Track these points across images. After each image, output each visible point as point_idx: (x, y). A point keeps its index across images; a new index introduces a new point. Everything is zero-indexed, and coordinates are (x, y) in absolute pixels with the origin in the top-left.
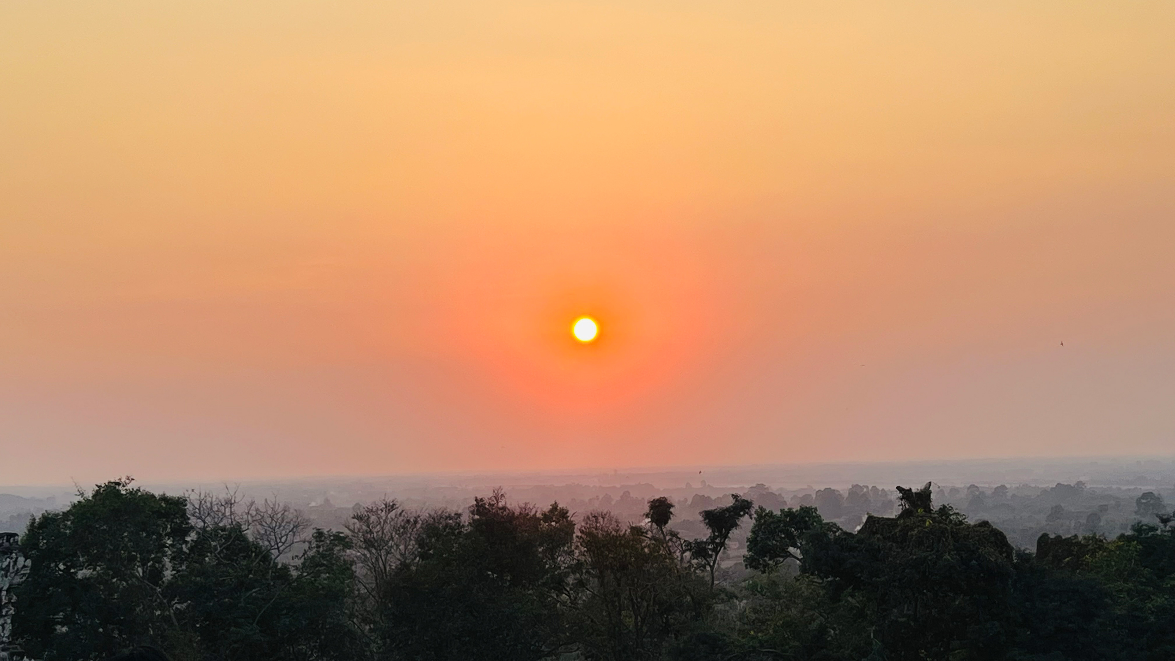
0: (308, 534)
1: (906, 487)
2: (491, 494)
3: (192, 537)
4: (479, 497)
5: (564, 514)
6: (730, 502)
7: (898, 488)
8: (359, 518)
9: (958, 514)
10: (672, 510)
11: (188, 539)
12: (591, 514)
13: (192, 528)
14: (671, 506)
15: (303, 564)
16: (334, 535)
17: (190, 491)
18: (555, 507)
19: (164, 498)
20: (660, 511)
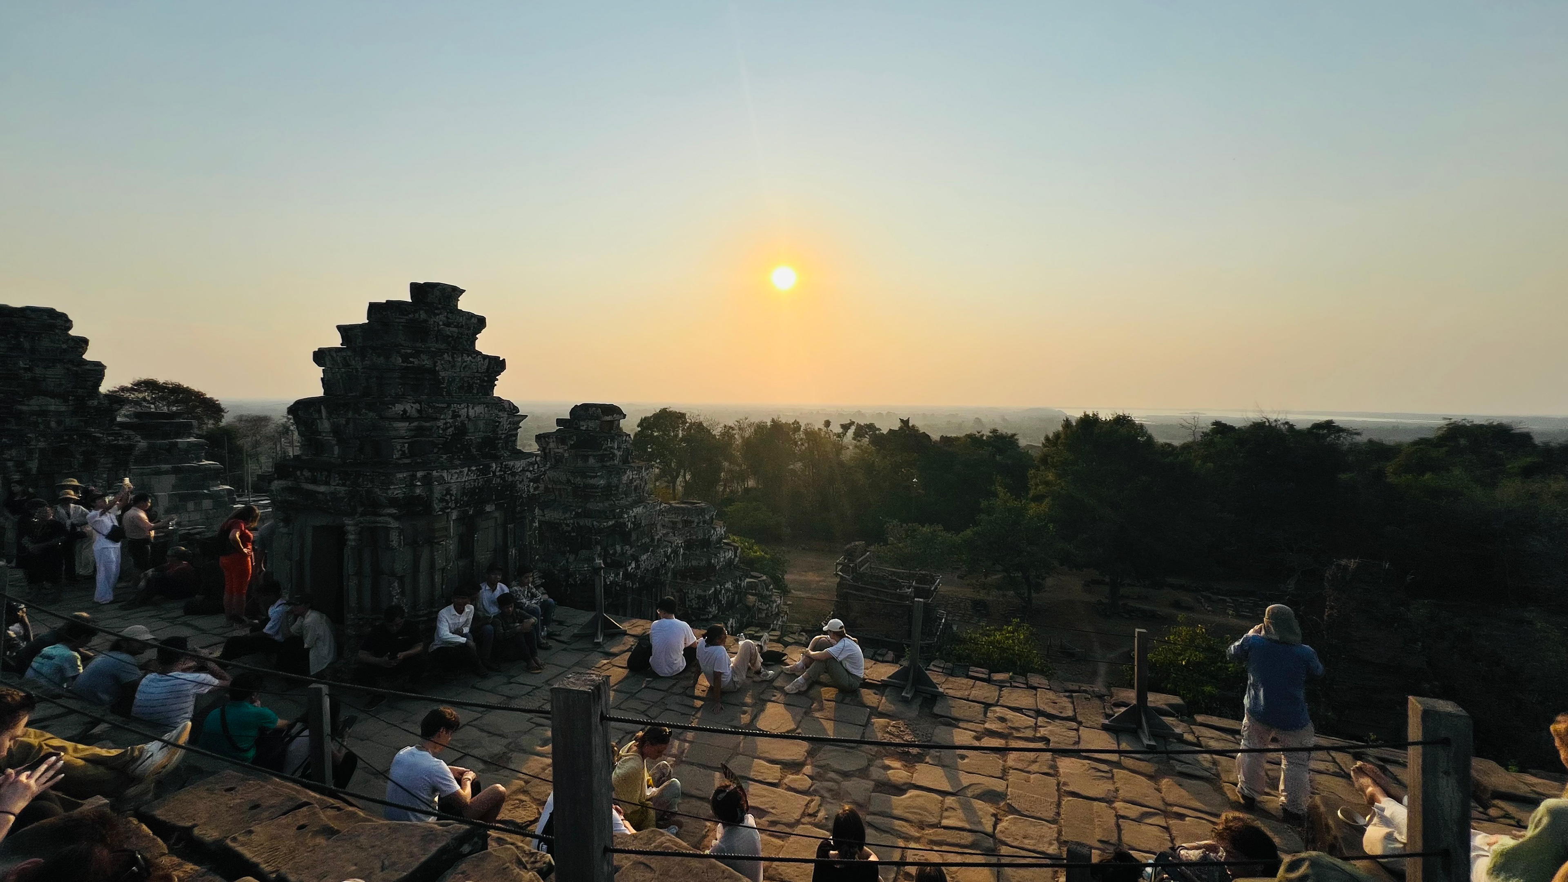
5: (798, 423)
9: (917, 428)
11: (686, 425)
13: (687, 422)
15: (720, 434)
16: (730, 426)
19: (680, 413)
20: (827, 424)
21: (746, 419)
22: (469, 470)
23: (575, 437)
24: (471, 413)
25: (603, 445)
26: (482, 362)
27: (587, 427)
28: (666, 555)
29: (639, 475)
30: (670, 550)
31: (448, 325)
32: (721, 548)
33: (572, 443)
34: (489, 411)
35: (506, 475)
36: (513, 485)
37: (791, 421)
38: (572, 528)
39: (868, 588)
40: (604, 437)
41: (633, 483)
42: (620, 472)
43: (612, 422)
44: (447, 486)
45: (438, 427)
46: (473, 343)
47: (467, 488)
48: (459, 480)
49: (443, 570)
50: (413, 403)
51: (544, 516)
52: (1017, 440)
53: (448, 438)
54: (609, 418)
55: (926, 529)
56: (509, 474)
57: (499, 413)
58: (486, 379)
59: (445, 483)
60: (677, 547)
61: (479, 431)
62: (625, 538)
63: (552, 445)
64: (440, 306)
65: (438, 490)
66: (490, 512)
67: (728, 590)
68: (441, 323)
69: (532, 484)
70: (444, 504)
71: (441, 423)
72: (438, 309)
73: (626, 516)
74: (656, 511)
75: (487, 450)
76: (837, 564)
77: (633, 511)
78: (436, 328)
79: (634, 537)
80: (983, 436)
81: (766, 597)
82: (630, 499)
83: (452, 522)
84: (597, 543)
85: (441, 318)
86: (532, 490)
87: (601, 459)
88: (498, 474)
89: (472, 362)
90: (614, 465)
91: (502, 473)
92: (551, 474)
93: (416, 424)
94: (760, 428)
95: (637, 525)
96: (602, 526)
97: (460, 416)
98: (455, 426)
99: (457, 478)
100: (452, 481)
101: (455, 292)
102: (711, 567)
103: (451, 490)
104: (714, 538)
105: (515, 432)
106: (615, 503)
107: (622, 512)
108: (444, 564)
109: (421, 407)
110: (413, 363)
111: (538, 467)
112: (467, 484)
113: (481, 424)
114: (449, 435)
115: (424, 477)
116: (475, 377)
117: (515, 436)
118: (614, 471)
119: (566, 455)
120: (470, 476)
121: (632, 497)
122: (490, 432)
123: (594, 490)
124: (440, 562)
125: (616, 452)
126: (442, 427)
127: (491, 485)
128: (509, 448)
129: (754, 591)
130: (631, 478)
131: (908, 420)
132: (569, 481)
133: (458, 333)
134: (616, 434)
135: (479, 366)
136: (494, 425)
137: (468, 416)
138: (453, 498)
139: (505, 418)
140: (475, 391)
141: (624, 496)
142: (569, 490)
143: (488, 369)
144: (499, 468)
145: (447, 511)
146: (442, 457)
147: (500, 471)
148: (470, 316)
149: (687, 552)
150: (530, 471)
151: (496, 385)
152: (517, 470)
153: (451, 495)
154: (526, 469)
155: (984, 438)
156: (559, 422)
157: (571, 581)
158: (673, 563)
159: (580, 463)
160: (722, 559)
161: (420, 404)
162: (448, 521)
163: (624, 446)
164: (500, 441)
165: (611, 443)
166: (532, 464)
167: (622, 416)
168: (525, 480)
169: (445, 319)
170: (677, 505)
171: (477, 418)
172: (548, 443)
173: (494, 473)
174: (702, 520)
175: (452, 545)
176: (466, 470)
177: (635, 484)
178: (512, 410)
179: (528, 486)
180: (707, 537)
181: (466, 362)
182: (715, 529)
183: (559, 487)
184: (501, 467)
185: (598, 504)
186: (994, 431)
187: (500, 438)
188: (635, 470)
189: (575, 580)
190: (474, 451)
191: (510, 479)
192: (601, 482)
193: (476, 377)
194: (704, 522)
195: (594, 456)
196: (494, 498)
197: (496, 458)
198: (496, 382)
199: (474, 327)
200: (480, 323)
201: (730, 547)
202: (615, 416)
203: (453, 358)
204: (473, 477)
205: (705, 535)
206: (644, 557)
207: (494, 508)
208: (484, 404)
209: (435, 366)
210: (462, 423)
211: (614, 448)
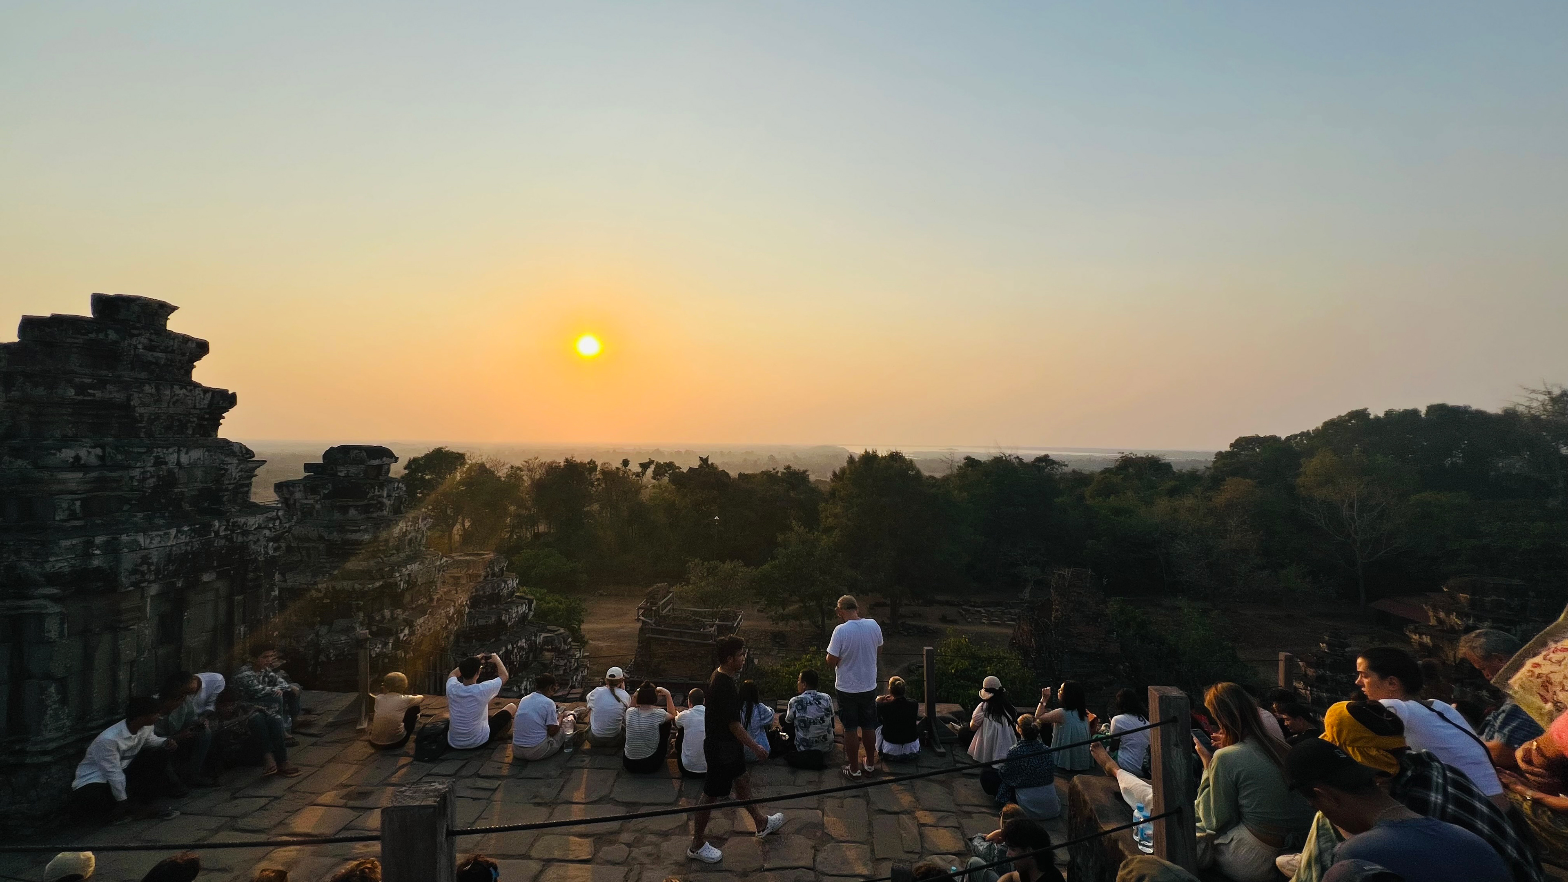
0: (509, 465)
5: (594, 462)
6: (648, 460)
7: (700, 458)
8: (526, 462)
9: (716, 466)
10: (629, 462)
11: (466, 466)
13: (467, 463)
15: (506, 476)
16: (517, 467)
17: (467, 451)
20: (626, 463)
21: (536, 459)
22: (178, 532)
23: (330, 486)
24: (184, 459)
25: (369, 493)
26: (203, 396)
27: (348, 473)
28: (447, 617)
29: (415, 527)
30: (452, 610)
31: (151, 348)
32: (512, 602)
33: (326, 492)
34: (211, 456)
35: (235, 535)
36: (244, 546)
37: (587, 460)
38: (325, 594)
39: (672, 631)
40: (369, 483)
41: (406, 536)
42: (389, 523)
43: (380, 467)
44: (143, 553)
45: (132, 478)
46: (189, 373)
47: (174, 553)
48: (163, 544)
49: (132, 663)
50: (91, 447)
51: (285, 581)
52: (808, 475)
53: (146, 492)
54: (376, 462)
55: (728, 566)
56: (238, 533)
57: (226, 459)
58: (207, 416)
59: (141, 549)
60: (462, 605)
61: (196, 482)
62: (396, 600)
63: (298, 495)
64: (138, 325)
65: (128, 560)
66: (209, 582)
67: (522, 648)
68: (140, 346)
69: (271, 544)
70: (138, 577)
71: (136, 473)
72: (137, 328)
73: (398, 575)
74: (435, 567)
75: (206, 505)
76: (639, 608)
77: (407, 569)
78: (132, 352)
79: (407, 598)
80: (777, 472)
81: (564, 652)
82: (402, 555)
83: (149, 600)
84: (359, 609)
85: (141, 342)
86: (271, 552)
87: (366, 509)
88: (222, 534)
89: (188, 396)
90: (383, 516)
91: (229, 532)
92: (297, 530)
93: (93, 475)
94: (552, 469)
95: (411, 583)
96: (366, 589)
97: (166, 463)
98: (158, 476)
99: (160, 542)
100: (152, 546)
101: (165, 309)
102: (500, 624)
103: (151, 558)
104: (505, 591)
105: (248, 482)
106: (382, 560)
107: (392, 571)
108: (135, 654)
109: (104, 451)
110: (94, 395)
111: (280, 523)
112: (174, 548)
113: (199, 473)
114: (149, 488)
115: (107, 543)
116: (190, 414)
117: (248, 487)
118: (382, 523)
119: (318, 506)
120: (179, 538)
121: (405, 553)
122: (212, 482)
123: (357, 547)
124: (127, 653)
125: (385, 501)
126: (137, 478)
127: (212, 549)
128: (239, 501)
129: (550, 647)
130: (404, 530)
131: (707, 459)
132: (321, 538)
133: (167, 359)
134: (385, 481)
135: (197, 401)
136: (220, 473)
137: (179, 463)
138: (153, 568)
139: (235, 465)
140: (190, 432)
141: (394, 551)
142: (321, 548)
143: (210, 405)
144: (224, 527)
145: (143, 585)
146: (136, 516)
147: (225, 530)
148: (186, 339)
149: (472, 610)
150: (270, 529)
151: (221, 424)
152: (250, 528)
153: (149, 564)
154: (263, 525)
155: (779, 474)
156: (308, 467)
157: (322, 658)
158: (456, 624)
159: (337, 516)
160: (514, 616)
161: (103, 447)
162: (143, 597)
163: (395, 494)
164: (226, 494)
165: (379, 491)
166: (273, 519)
167: (394, 459)
168: (261, 538)
169: (146, 341)
170: (460, 558)
171: (193, 465)
172: (292, 493)
173: (217, 534)
174: (490, 572)
175: (148, 631)
176: (173, 531)
177: (409, 537)
178: (244, 454)
179: (266, 547)
180: (497, 591)
181: (178, 395)
182: (505, 582)
183: (306, 545)
184: (228, 525)
185: (361, 563)
186: (788, 468)
187: (227, 490)
188: (409, 521)
189: (328, 656)
190: (187, 507)
191: (240, 539)
192: (366, 537)
193: (192, 414)
194: (494, 575)
195: (356, 507)
196: (215, 564)
197: (219, 514)
198: (221, 421)
199: (190, 353)
200: (202, 348)
201: (524, 601)
202: (384, 459)
203: (157, 389)
204: (183, 539)
205: (493, 589)
206: (421, 620)
207: (214, 576)
208: (203, 447)
209: (129, 399)
210: (170, 472)
211: (383, 497)
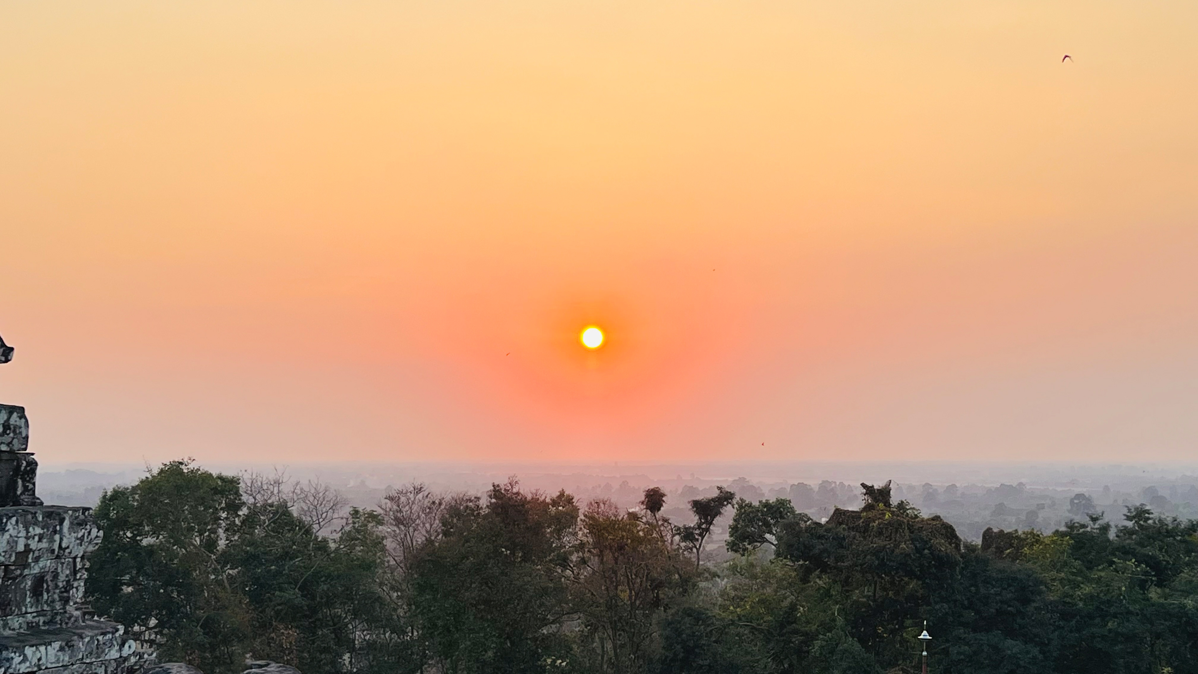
0: (345, 511)
1: (869, 484)
2: (506, 481)
3: (244, 511)
4: (496, 484)
5: (570, 500)
6: (715, 493)
7: (863, 485)
8: (391, 499)
9: (914, 508)
10: (664, 499)
11: (240, 513)
12: (594, 500)
13: (244, 503)
14: (663, 495)
15: (341, 538)
16: (368, 514)
17: (243, 472)
18: (562, 494)
19: (220, 478)
20: (654, 500)
21: (417, 490)
37: (549, 493)
80: (1105, 528)
155: (1112, 535)
186: (1140, 513)
